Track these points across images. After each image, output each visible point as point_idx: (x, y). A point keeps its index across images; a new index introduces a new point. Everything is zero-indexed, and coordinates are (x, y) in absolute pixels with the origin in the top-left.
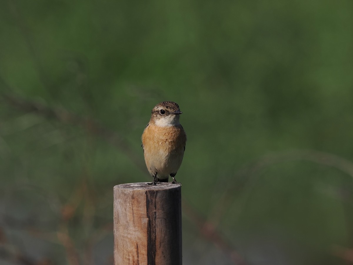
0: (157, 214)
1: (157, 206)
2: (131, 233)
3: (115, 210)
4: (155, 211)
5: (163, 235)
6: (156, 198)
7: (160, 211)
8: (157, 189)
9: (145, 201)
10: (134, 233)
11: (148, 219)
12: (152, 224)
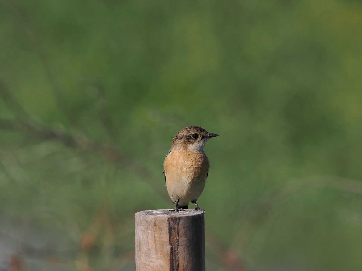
0: (180, 241)
1: (180, 234)
2: (153, 260)
3: (136, 238)
4: (177, 238)
5: (186, 263)
6: (178, 225)
7: (183, 238)
8: (180, 216)
9: (168, 228)
10: (156, 261)
11: (170, 246)
12: (175, 252)
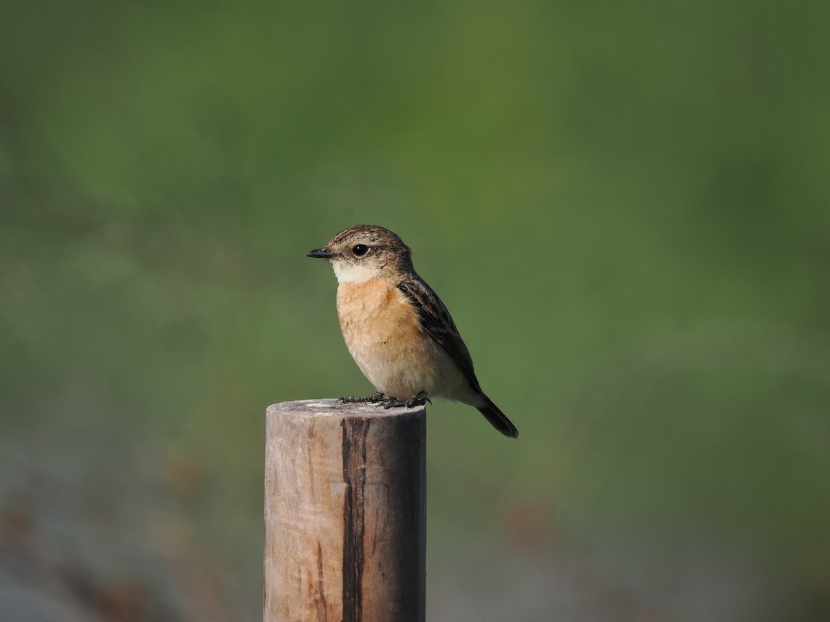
0: (368, 474)
1: (368, 456)
2: (306, 517)
3: (268, 463)
4: (363, 467)
5: (381, 524)
6: (365, 435)
7: (375, 467)
8: (369, 416)
9: (340, 443)
10: (312, 517)
11: (345, 485)
12: (356, 498)
